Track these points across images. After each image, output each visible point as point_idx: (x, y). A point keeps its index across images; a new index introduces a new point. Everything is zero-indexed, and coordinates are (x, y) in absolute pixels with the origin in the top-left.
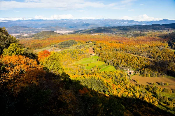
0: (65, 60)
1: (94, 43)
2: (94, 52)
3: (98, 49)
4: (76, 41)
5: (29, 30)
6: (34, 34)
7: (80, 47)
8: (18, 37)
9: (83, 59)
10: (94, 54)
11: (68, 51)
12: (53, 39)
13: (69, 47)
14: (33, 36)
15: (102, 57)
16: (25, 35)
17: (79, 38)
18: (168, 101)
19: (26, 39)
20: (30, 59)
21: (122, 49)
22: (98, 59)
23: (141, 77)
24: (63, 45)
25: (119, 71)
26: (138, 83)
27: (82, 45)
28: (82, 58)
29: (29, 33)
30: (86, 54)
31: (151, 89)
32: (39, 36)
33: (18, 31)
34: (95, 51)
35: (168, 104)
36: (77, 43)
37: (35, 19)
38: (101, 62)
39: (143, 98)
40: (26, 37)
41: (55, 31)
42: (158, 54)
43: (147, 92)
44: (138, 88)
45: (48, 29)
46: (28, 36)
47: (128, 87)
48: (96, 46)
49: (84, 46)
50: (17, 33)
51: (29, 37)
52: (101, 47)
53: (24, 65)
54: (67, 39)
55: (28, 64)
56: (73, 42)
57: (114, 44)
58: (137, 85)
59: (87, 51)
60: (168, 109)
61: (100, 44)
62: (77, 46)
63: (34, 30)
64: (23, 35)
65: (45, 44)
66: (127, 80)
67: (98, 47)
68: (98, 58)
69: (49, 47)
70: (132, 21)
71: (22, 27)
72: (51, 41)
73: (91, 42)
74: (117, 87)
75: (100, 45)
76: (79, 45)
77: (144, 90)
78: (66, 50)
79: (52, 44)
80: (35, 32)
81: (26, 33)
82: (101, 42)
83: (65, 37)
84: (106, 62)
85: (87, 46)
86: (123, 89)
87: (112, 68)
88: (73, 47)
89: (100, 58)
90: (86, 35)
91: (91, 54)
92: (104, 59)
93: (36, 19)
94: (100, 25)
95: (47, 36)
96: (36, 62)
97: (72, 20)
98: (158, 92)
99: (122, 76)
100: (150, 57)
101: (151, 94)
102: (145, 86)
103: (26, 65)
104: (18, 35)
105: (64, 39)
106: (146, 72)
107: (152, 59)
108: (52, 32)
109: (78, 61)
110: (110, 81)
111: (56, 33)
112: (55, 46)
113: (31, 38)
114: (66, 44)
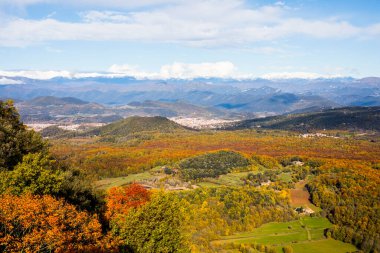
0: (201, 223)
1: (312, 165)
2: (311, 200)
3: (327, 191)
4: (246, 156)
5: (88, 110)
6: (101, 125)
7: (259, 179)
8: (47, 132)
9: (267, 225)
10: (309, 209)
11: (213, 191)
12: (162, 145)
13: (216, 175)
14: (96, 132)
15: (344, 224)
16: (73, 128)
17: (256, 147)
19: (73, 141)
20: (77, 209)
22: (326, 230)
24: (195, 167)
27: (266, 173)
28: (265, 222)
29: (86, 121)
30: (279, 208)
32: (116, 132)
33: (51, 114)
34: (316, 197)
36: (247, 163)
37: (108, 76)
38: (339, 243)
40: (74, 135)
41: (173, 119)
45: (149, 111)
46: (81, 131)
48: (318, 178)
49: (271, 177)
50: (48, 119)
51: (84, 135)
52: (338, 185)
53: (56, 229)
54: (213, 148)
55: (68, 228)
56: (234, 161)
59: (284, 194)
61: (336, 171)
62: (245, 174)
63: (103, 111)
64: (65, 128)
65: (134, 161)
67: (328, 184)
68: (327, 224)
69: (146, 175)
71: (64, 99)
72: (155, 152)
73: (299, 163)
75: (334, 175)
76: (255, 173)
78: (206, 186)
79: (158, 164)
80: (104, 120)
81: (75, 122)
82: (339, 164)
83: (204, 140)
84: (359, 246)
85: (287, 177)
88: (234, 178)
89: (336, 227)
90: (283, 137)
91: (300, 210)
92: (352, 231)
93: (112, 76)
94: (338, 102)
95: (144, 133)
96: (95, 224)
97: (235, 81)
103: (64, 230)
104: (48, 125)
105: (200, 147)
108: (161, 121)
109: (246, 234)
111: (176, 126)
112: (168, 172)
113: (88, 140)
114: (206, 167)
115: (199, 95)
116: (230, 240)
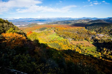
3: (56, 31)
5: (25, 23)
9: (50, 35)
10: (55, 33)
12: (36, 27)
14: (27, 26)
15: (58, 34)
16: (24, 25)
17: (48, 26)
18: (85, 50)
21: (66, 30)
22: (56, 35)
23: (74, 41)
25: (65, 39)
26: (73, 44)
30: (51, 33)
31: (78, 46)
32: (30, 26)
35: (85, 51)
36: (47, 28)
38: (58, 36)
39: (75, 50)
40: (24, 26)
42: (81, 32)
43: (77, 47)
44: (73, 46)
47: (69, 46)
48: (55, 29)
49: (50, 29)
50: (20, 25)
54: (43, 27)
57: (63, 28)
58: (73, 45)
59: (52, 31)
60: (85, 53)
64: (22, 26)
65: (33, 29)
66: (69, 43)
69: (35, 31)
70: (70, 18)
74: (65, 46)
75: (57, 29)
77: (76, 47)
78: (43, 31)
79: (36, 29)
80: (28, 24)
84: (60, 36)
85: (52, 29)
86: (67, 47)
87: (62, 38)
88: (46, 30)
90: (51, 25)
91: (53, 33)
95: (34, 26)
98: (81, 47)
99: (67, 41)
100: (78, 33)
101: (78, 48)
102: (76, 45)
105: (41, 27)
106: (76, 39)
107: (79, 34)
108: (36, 24)
110: (62, 44)
112: (38, 30)
114: (42, 29)
115: (41, 21)
116: (47, 37)
